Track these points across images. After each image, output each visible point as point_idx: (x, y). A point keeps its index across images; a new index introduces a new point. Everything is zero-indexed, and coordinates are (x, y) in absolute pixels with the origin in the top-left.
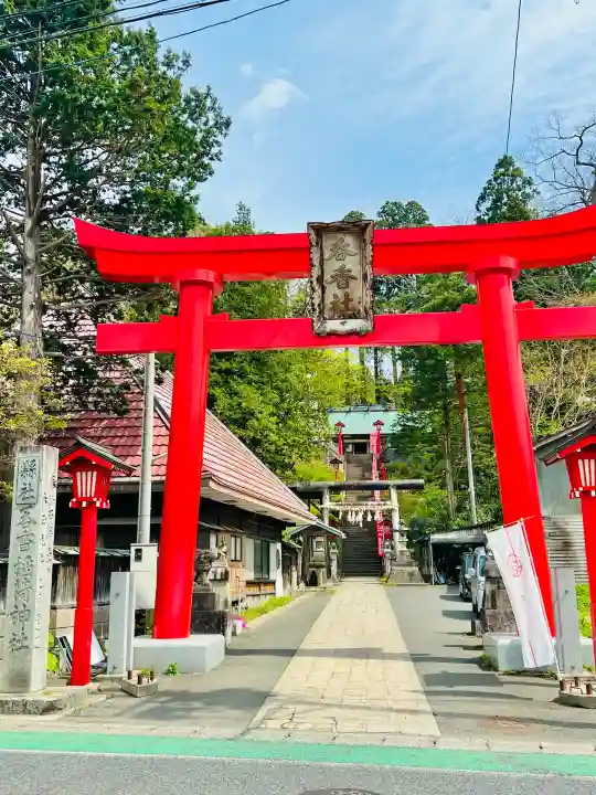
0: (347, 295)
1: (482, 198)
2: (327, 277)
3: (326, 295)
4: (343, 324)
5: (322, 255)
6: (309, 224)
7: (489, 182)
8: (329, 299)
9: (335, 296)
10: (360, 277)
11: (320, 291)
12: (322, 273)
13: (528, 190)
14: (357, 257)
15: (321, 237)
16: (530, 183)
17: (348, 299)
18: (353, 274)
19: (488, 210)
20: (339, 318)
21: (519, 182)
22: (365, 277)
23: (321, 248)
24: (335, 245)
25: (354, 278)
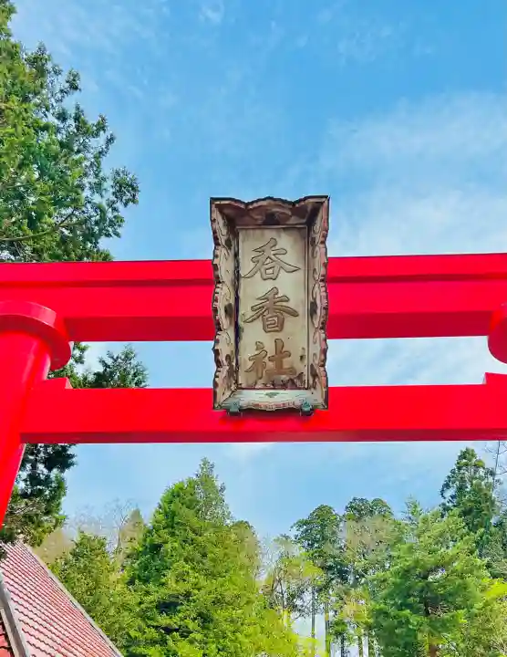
0: (279, 345)
1: (447, 486)
2: (245, 310)
3: (242, 344)
4: (271, 395)
5: (237, 268)
6: (213, 200)
7: (453, 472)
8: (247, 351)
9: (259, 346)
10: (303, 310)
11: (231, 333)
12: (237, 299)
13: (491, 480)
14: (300, 275)
15: (236, 236)
16: (492, 474)
17: (281, 352)
18: (291, 304)
19: (453, 497)
20: (265, 387)
21: (481, 472)
22: (312, 311)
23: (236, 255)
24: (260, 250)
25: (294, 314)
